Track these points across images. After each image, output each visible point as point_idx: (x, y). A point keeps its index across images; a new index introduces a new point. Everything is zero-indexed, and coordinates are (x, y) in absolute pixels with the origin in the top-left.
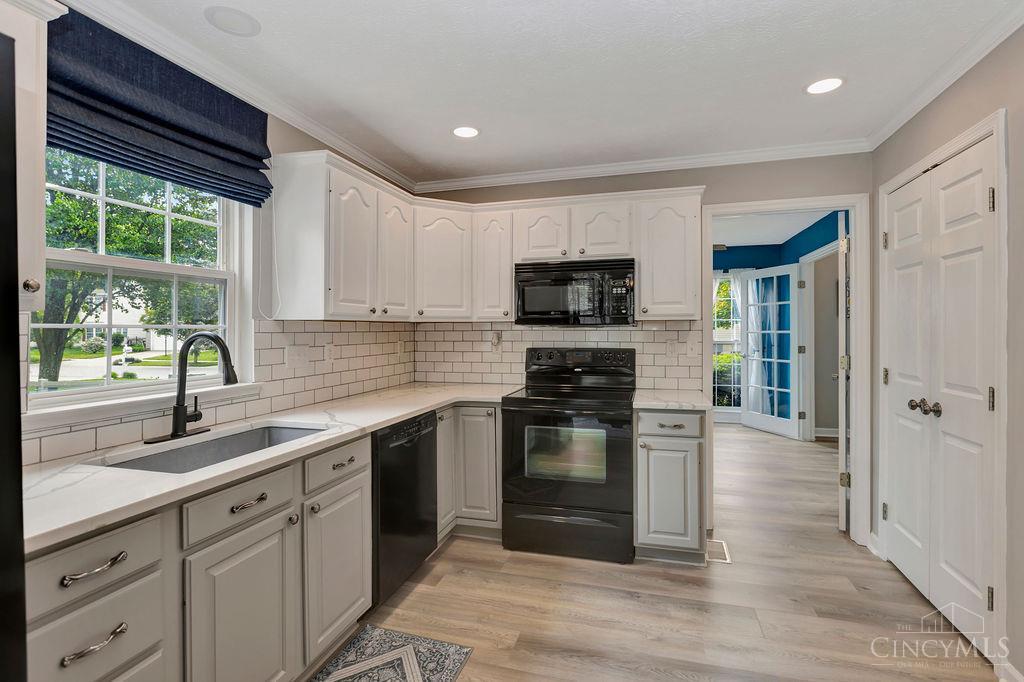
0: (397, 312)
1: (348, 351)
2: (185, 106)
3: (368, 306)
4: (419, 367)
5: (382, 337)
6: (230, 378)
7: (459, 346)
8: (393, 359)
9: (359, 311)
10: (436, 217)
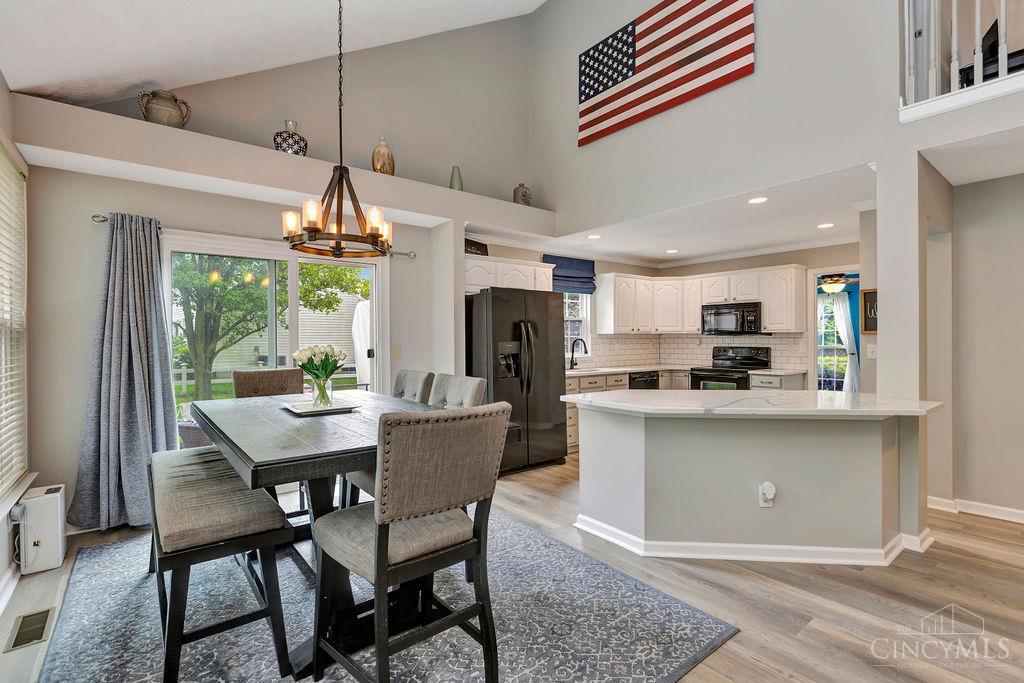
0: (644, 330)
1: (626, 347)
2: (578, 269)
3: (631, 328)
4: (663, 356)
5: (642, 341)
6: (586, 352)
7: (677, 351)
8: (648, 351)
9: (627, 330)
10: (664, 285)
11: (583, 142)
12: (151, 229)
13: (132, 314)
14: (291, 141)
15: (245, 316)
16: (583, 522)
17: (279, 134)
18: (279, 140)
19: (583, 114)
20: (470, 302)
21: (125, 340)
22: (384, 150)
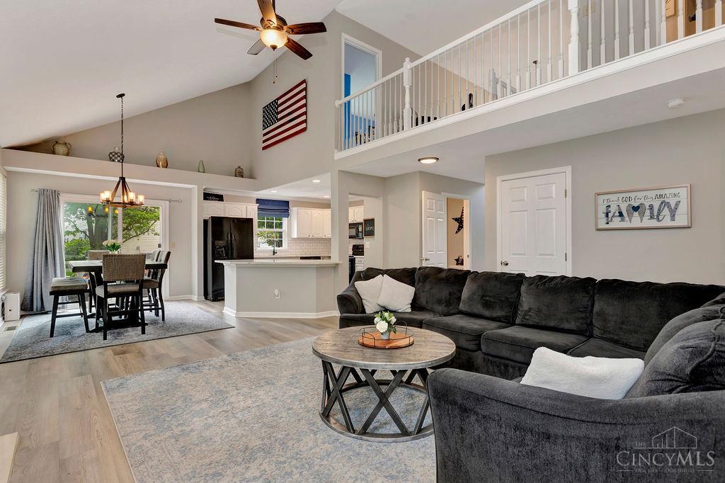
3: (308, 235)
9: (305, 236)
11: (264, 148)
12: (55, 194)
13: (47, 228)
14: (116, 156)
15: (127, 227)
16: (227, 310)
17: (111, 153)
18: (111, 156)
19: (265, 135)
20: (206, 222)
21: (44, 238)
22: (162, 157)
